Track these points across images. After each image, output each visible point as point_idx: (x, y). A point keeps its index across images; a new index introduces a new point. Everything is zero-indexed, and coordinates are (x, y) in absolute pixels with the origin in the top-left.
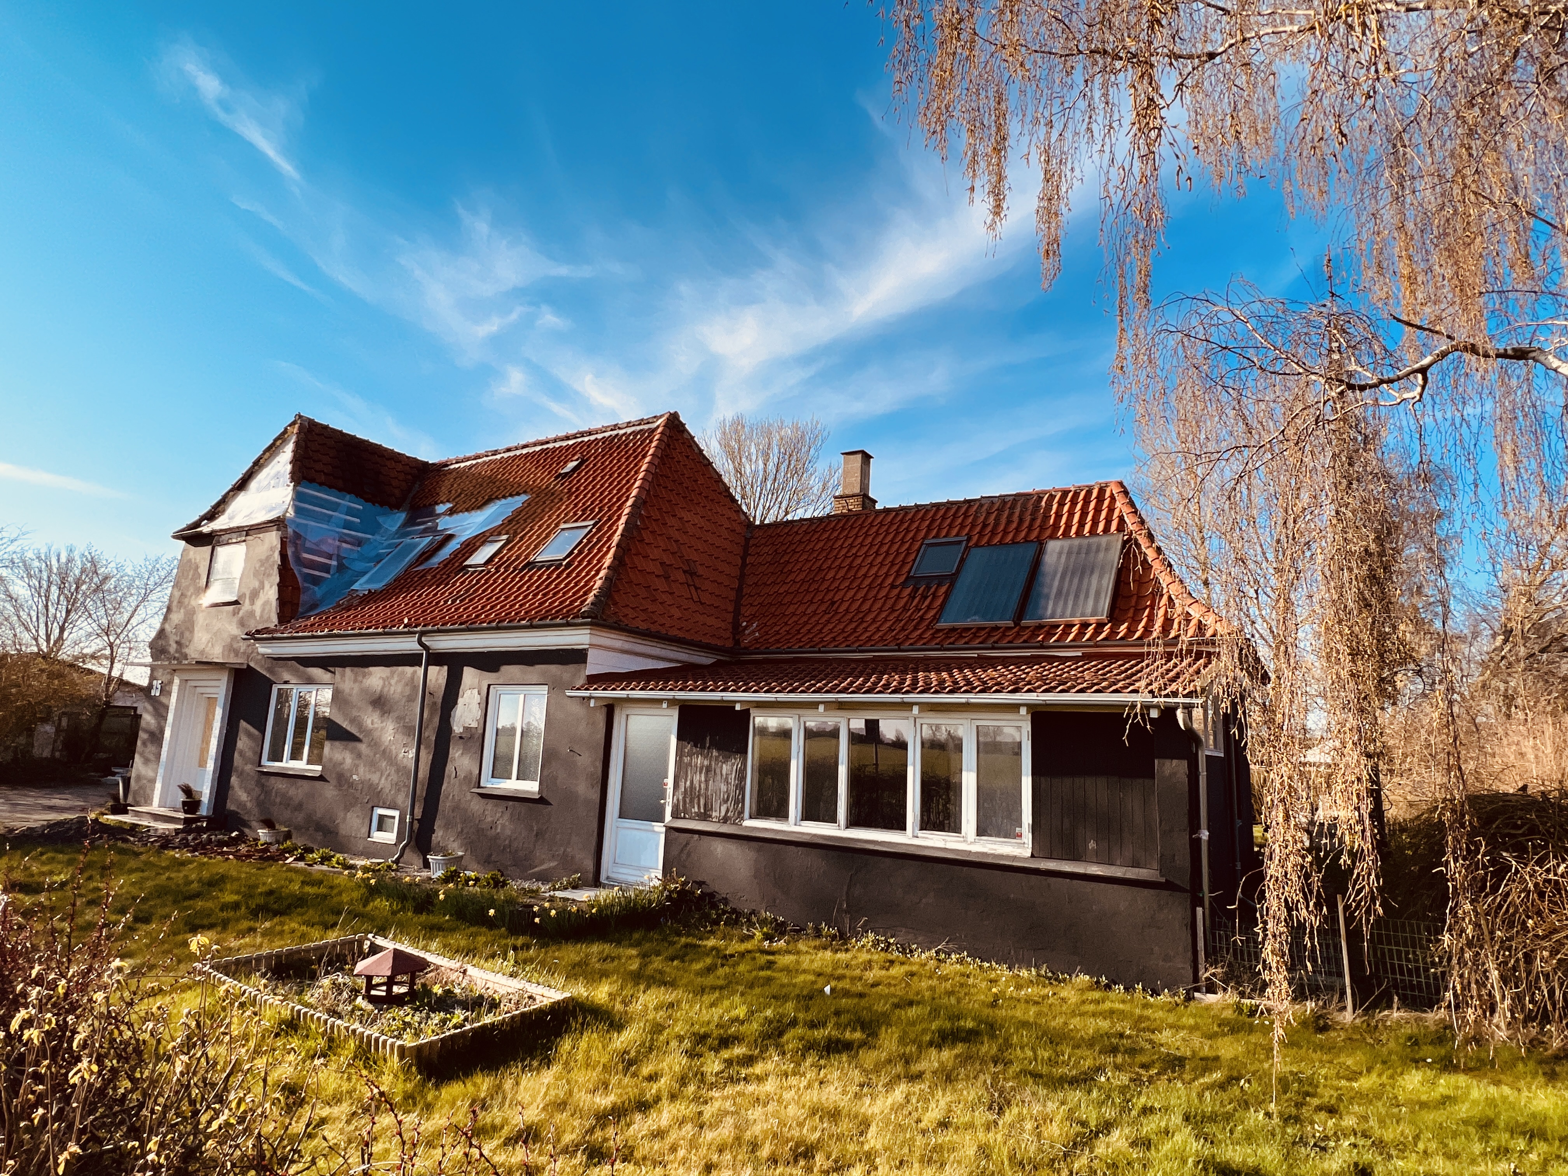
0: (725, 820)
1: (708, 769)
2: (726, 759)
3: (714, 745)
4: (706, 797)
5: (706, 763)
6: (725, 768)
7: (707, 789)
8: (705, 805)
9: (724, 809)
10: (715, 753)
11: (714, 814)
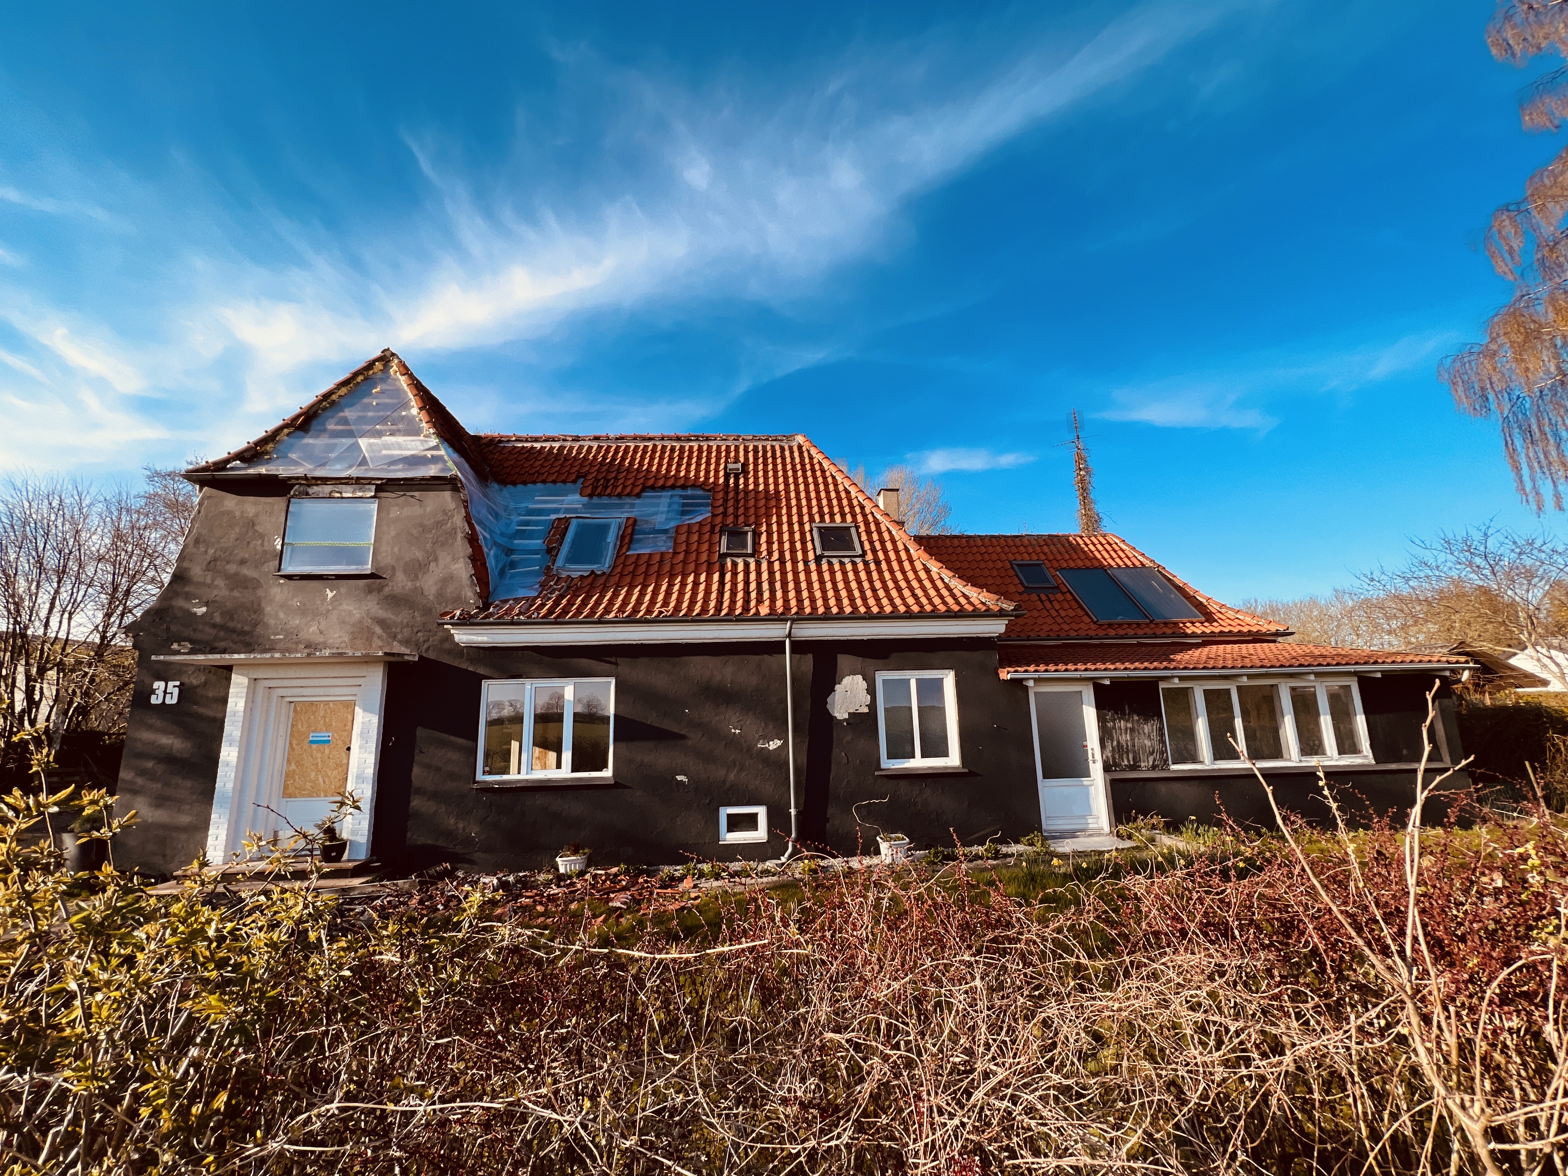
0: (1154, 767)
1: (1132, 730)
2: (1146, 721)
3: (1133, 711)
4: (1135, 753)
5: (1129, 725)
6: (1147, 728)
7: (1134, 746)
8: (1134, 759)
9: (1151, 759)
10: (1136, 718)
11: (1143, 764)
